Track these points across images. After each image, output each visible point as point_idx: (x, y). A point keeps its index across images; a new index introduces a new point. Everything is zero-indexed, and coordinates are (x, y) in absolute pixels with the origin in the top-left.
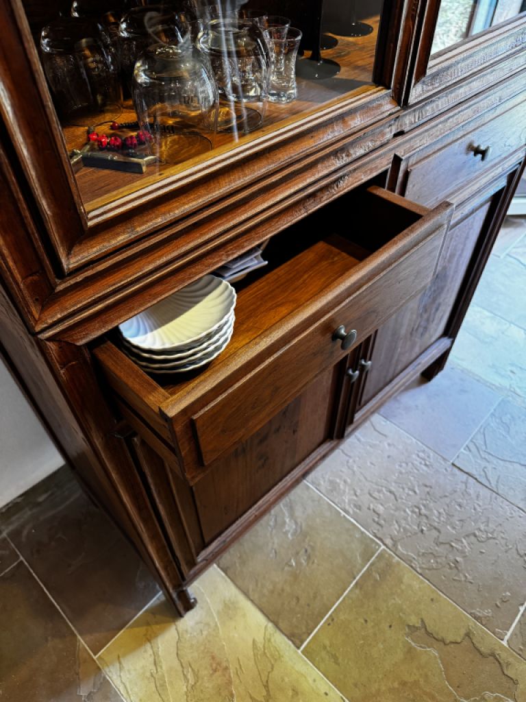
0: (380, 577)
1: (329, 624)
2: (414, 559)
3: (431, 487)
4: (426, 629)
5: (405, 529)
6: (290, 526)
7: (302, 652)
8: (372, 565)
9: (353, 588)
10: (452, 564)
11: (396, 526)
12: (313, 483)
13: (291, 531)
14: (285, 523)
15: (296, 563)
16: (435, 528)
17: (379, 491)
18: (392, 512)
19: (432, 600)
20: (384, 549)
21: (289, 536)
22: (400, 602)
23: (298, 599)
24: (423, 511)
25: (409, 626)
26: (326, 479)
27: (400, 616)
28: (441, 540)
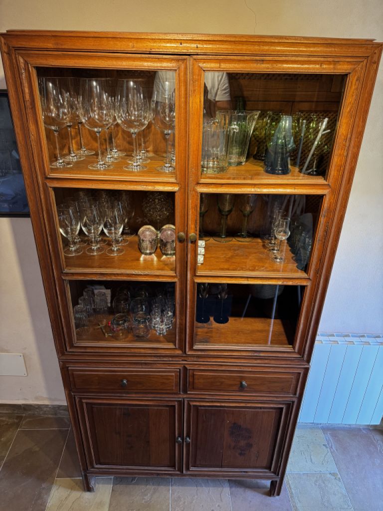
12: (172, 490)
13: (146, 500)
14: (147, 495)
21: (143, 501)
26: (179, 495)
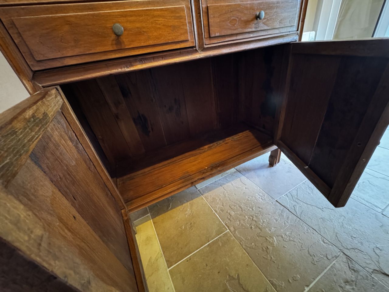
0: (222, 245)
1: (187, 261)
2: (243, 240)
3: (262, 209)
4: (239, 281)
5: (242, 225)
6: (189, 211)
7: (169, 271)
8: (220, 237)
9: (206, 246)
10: (264, 248)
11: (238, 223)
12: (205, 197)
13: (188, 214)
14: (187, 210)
15: (184, 228)
16: (259, 228)
17: (234, 206)
18: (238, 216)
19: (247, 265)
20: (228, 232)
21: (187, 216)
22: (228, 261)
23: (178, 244)
24: (255, 219)
25: (229, 276)
26: (212, 197)
27: (226, 269)
28: (261, 235)
